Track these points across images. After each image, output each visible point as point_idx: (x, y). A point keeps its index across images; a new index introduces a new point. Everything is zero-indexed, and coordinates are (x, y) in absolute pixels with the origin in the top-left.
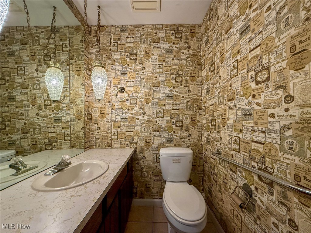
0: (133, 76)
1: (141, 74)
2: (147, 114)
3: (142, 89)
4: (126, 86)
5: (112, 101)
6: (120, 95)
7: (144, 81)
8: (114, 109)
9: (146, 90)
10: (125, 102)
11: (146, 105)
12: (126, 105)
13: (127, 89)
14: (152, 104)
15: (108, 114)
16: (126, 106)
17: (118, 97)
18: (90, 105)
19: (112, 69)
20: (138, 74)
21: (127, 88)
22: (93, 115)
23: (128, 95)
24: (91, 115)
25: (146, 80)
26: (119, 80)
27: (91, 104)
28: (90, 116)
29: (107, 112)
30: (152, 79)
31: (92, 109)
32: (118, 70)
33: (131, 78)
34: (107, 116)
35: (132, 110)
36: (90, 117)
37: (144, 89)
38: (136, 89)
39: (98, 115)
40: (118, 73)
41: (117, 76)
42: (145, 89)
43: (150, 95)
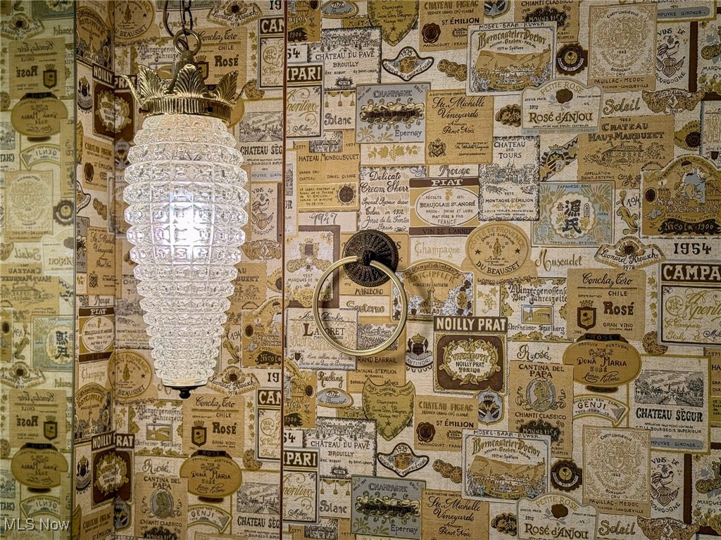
0: (466, 138)
1: (543, 108)
2: (595, 483)
3: (553, 254)
4: (408, 226)
5: (289, 355)
6: (360, 301)
7: (570, 172)
8: (304, 417)
9: (589, 261)
10: (400, 368)
11: (582, 402)
12: (409, 388)
13: (415, 252)
14: (646, 391)
15: (253, 463)
16: (403, 403)
17: (338, 319)
18: (120, 376)
19: (292, 78)
20: (511, 115)
21: (414, 240)
22: (138, 464)
23: (426, 304)
24: (126, 458)
25: (595, 168)
26: (351, 167)
27: (127, 374)
28: (119, 466)
29: (249, 444)
30: (655, 153)
31: (132, 414)
32: (344, 86)
33: (451, 153)
34: (248, 477)
35: (456, 435)
36: (119, 479)
37: (566, 254)
38: (497, 249)
39: (175, 466)
40: (344, 108)
41: (329, 136)
42: (578, 251)
43: (630, 310)
